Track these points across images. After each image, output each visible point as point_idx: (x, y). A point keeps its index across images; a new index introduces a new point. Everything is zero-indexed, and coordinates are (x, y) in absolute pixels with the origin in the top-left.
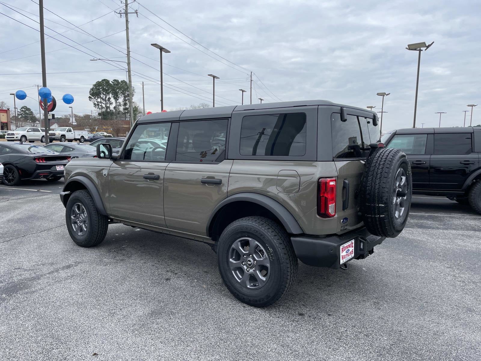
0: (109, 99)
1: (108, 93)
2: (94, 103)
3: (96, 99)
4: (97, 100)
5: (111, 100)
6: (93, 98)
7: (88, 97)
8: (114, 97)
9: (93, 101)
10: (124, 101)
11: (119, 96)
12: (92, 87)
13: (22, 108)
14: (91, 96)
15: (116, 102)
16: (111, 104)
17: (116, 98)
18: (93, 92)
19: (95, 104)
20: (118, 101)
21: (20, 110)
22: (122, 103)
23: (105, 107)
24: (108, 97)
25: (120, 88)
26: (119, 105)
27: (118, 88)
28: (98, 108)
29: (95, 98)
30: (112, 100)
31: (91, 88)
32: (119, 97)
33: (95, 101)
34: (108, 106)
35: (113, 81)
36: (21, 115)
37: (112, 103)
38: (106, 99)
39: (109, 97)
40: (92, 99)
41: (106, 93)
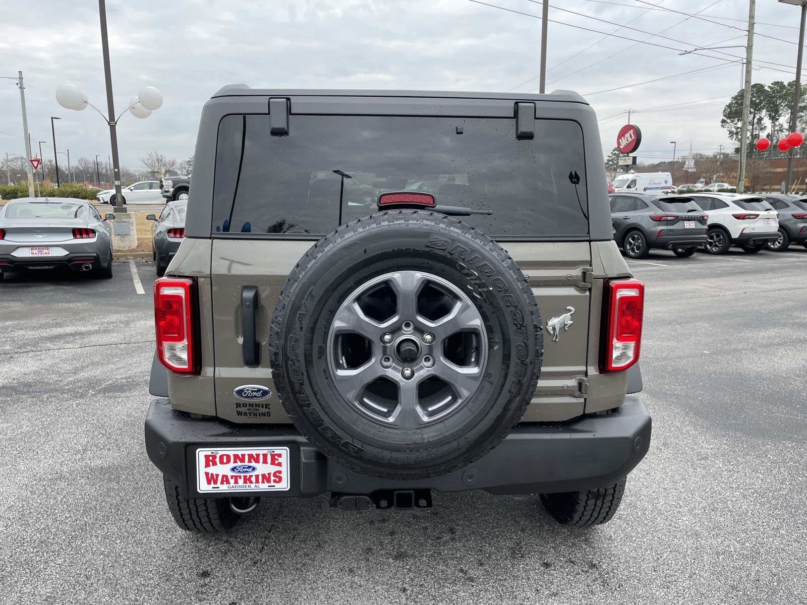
0: (760, 119)
1: (760, 110)
2: (729, 131)
3: (735, 122)
4: (736, 124)
5: (763, 122)
6: (729, 121)
7: (721, 120)
8: (770, 115)
9: (728, 128)
10: (790, 122)
11: (780, 112)
12: (728, 101)
13: (614, 151)
14: (726, 119)
15: (774, 126)
16: (763, 129)
17: (774, 119)
18: (731, 111)
19: (731, 132)
20: (777, 123)
21: (612, 153)
22: (786, 126)
23: (750, 137)
24: (757, 117)
25: (783, 98)
26: (778, 131)
27: (780, 98)
28: (736, 139)
29: (732, 121)
30: (767, 122)
31: (728, 104)
32: (781, 114)
33: (731, 128)
34: (756, 135)
35: (771, 85)
36: (612, 160)
37: (765, 127)
38: (753, 121)
39: (760, 117)
40: (727, 123)
41: (755, 110)
